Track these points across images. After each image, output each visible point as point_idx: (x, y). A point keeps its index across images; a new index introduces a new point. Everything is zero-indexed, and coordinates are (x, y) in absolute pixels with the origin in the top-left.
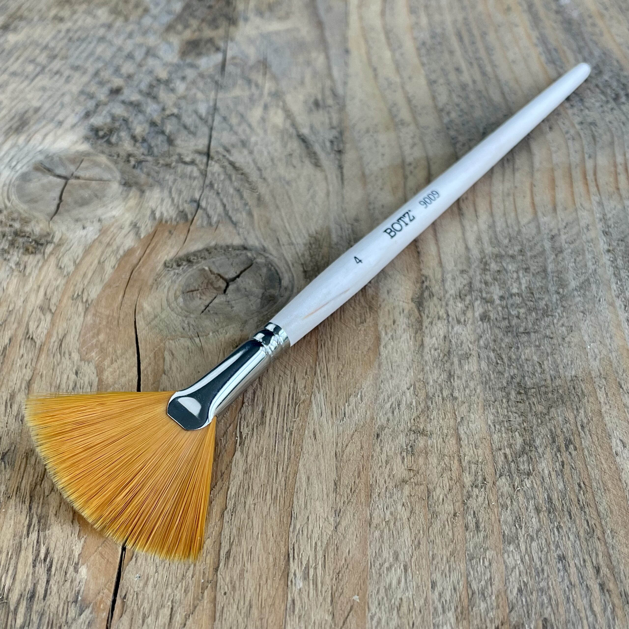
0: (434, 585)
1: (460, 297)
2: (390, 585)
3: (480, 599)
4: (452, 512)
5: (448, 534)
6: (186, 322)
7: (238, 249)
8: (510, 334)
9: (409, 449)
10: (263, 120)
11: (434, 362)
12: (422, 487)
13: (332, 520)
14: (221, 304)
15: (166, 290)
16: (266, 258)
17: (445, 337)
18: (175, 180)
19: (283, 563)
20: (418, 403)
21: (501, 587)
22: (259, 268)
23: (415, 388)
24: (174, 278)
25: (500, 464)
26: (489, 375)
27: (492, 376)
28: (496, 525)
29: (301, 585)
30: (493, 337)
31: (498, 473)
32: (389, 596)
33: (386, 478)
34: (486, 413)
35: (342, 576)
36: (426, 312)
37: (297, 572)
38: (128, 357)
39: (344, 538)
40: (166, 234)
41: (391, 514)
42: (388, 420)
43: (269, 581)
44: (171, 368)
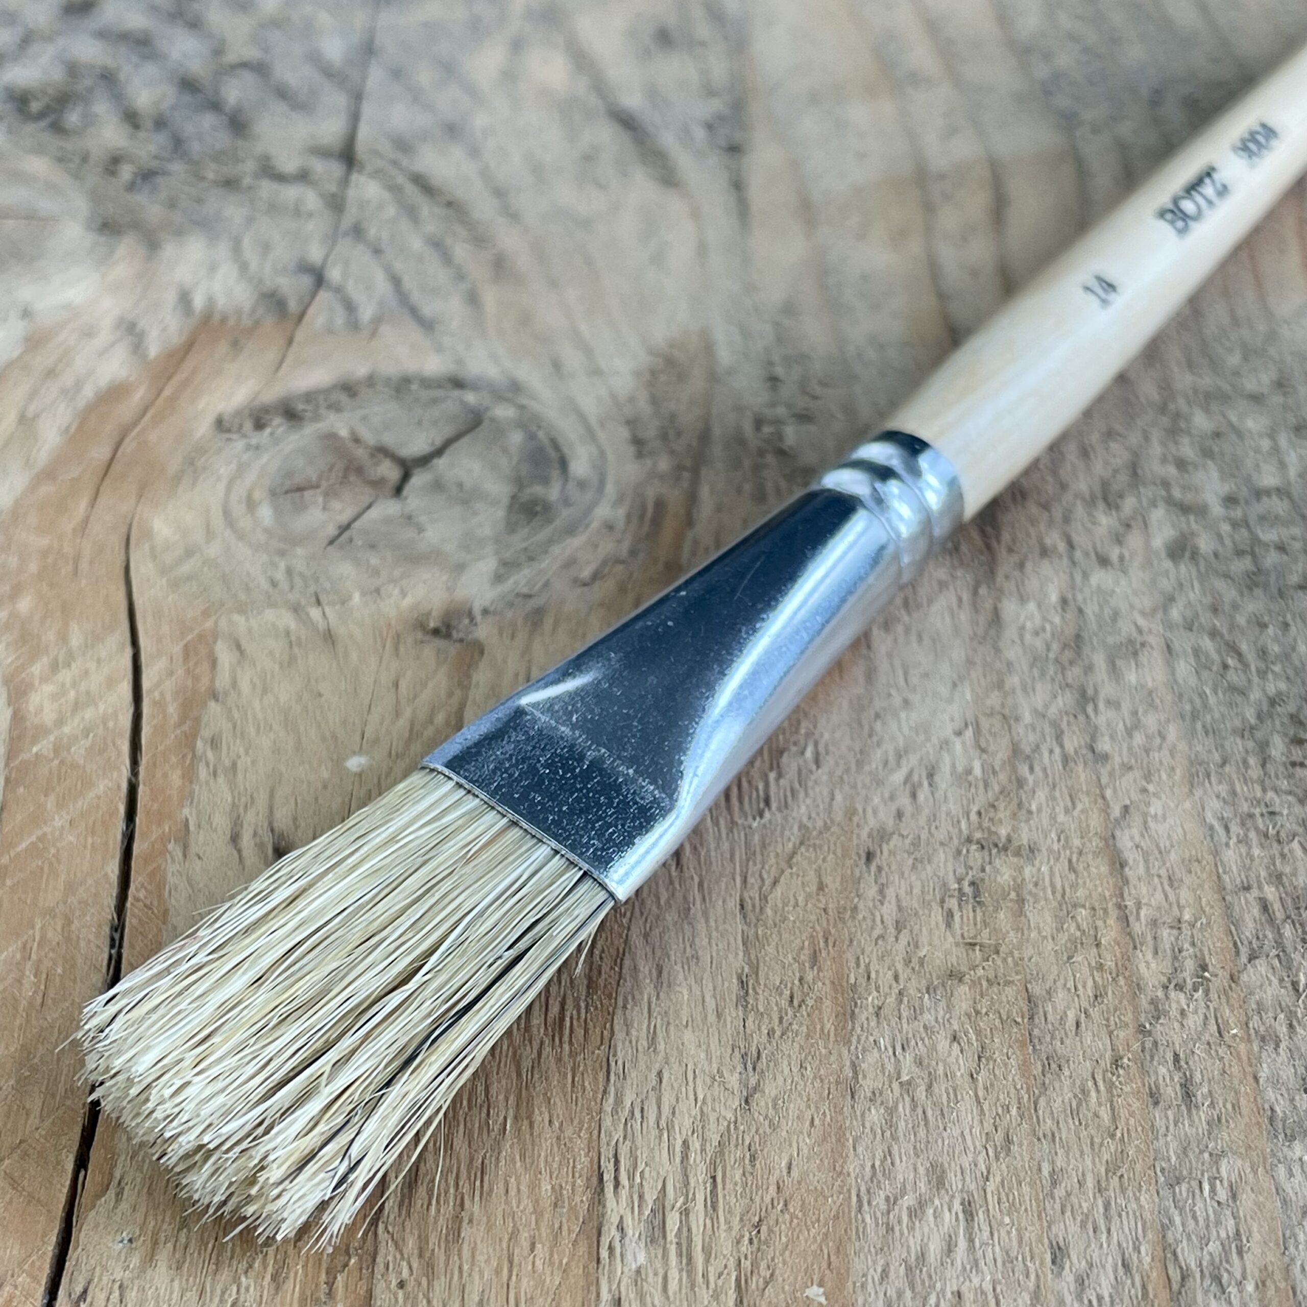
0: (1058, 1254)
1: (1105, 499)
2: (922, 1257)
3: (1206, 1292)
4: (1108, 1055)
5: (1096, 1115)
6: (282, 565)
7: (439, 386)
8: (1258, 592)
9: (967, 889)
10: (509, 76)
11: (1032, 665)
12: (1010, 991)
13: (733, 1080)
14: (387, 521)
15: (221, 487)
16: (522, 407)
17: (1064, 601)
18: (250, 220)
19: (582, 1199)
20: (990, 771)
21: (1270, 1257)
22: (499, 431)
23: (978, 732)
24: (245, 457)
25: (1249, 929)
26: (1203, 696)
27: (1212, 700)
28: (1246, 1089)
29: (642, 1258)
30: (1208, 600)
31: (1244, 951)
32: (919, 1288)
33: (900, 967)
34: (1198, 793)
35: (770, 1231)
36: (1006, 536)
37: (628, 1222)
38: (103, 654)
39: (774, 1127)
40: (223, 348)
41: (919, 1062)
42: (899, 815)
43: (539, 1246)
44: (234, 684)
